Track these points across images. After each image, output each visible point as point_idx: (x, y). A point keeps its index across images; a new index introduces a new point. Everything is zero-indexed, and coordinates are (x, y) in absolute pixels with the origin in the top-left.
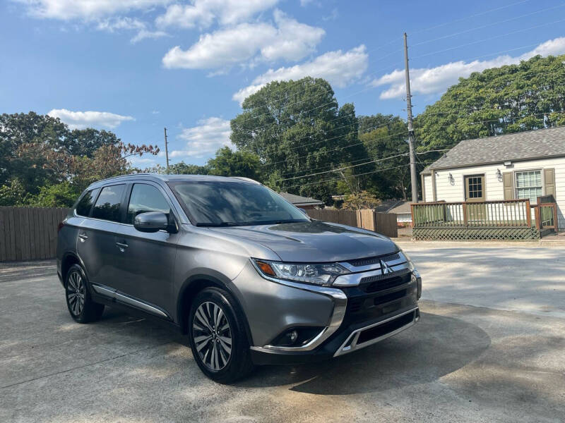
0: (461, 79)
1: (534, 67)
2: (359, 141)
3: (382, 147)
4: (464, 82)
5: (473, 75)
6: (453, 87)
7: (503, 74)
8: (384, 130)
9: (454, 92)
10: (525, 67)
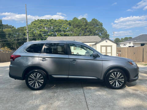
0: (35, 20)
1: (52, 21)
2: (4, 32)
3: (10, 34)
4: (36, 21)
5: (38, 20)
6: (33, 22)
7: (46, 21)
8: (9, 29)
9: (34, 23)
10: (50, 21)
